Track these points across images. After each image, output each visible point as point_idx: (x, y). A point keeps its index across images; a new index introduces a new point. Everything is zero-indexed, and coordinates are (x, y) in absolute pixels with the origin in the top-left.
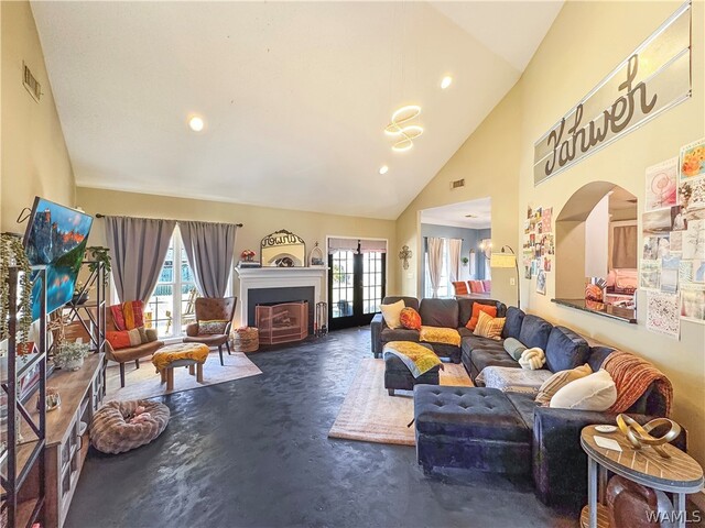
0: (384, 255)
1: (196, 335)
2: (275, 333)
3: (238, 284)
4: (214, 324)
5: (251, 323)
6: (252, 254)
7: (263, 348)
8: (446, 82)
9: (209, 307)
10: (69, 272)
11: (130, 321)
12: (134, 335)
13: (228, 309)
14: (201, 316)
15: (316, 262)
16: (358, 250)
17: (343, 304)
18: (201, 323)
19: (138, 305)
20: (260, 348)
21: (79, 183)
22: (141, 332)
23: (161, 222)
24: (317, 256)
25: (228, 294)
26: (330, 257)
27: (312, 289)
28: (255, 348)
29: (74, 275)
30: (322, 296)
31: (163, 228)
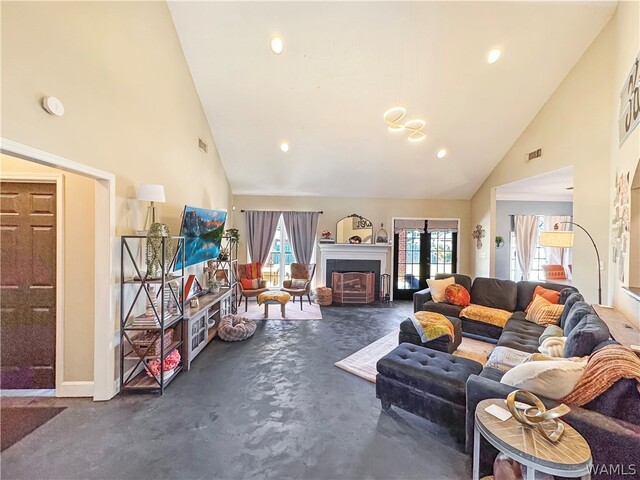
0: (455, 235)
1: (289, 288)
2: (345, 295)
3: (320, 255)
4: (301, 281)
5: (329, 284)
6: (328, 234)
7: (335, 304)
8: (494, 55)
9: (300, 270)
10: (214, 242)
11: (254, 274)
12: (255, 282)
13: (310, 272)
14: (294, 275)
15: (381, 240)
16: (425, 229)
17: (409, 278)
18: (294, 280)
19: (259, 265)
20: (332, 303)
21: (234, 193)
22: (258, 281)
23: (273, 212)
24: (383, 235)
25: (313, 261)
26: (396, 237)
27: (378, 262)
28: (329, 303)
29: (218, 244)
30: (388, 269)
31: (274, 215)
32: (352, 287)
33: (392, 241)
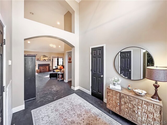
0: (63, 59)
6: (39, 59)
16: (58, 58)
24: (50, 59)
26: (53, 59)
27: (49, 64)
28: (39, 72)
32: (44, 69)
33: (52, 60)
